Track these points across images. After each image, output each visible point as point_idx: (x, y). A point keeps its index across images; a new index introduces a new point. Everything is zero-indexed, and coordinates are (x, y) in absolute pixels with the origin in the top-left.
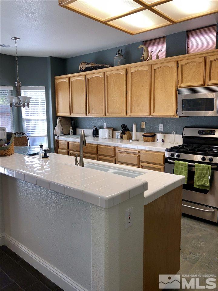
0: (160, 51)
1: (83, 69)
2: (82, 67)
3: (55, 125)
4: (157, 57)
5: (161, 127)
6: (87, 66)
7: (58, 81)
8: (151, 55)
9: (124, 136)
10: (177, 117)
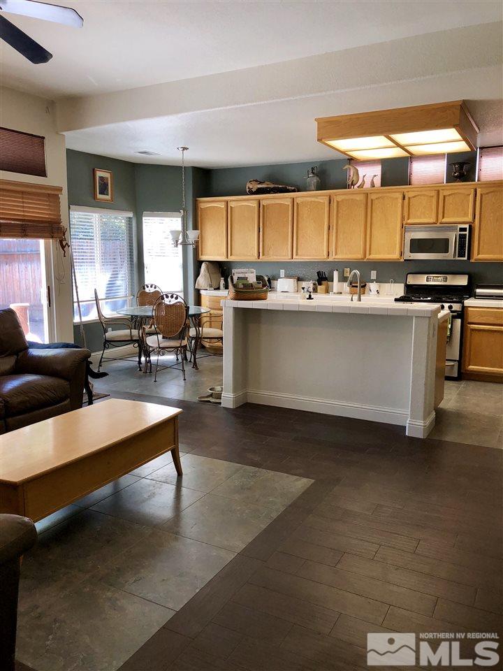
0: (375, 176)
1: (254, 190)
2: (251, 187)
3: (197, 274)
4: (373, 185)
5: (374, 274)
6: (260, 186)
7: (202, 206)
8: (363, 180)
9: (319, 287)
10: (402, 260)
